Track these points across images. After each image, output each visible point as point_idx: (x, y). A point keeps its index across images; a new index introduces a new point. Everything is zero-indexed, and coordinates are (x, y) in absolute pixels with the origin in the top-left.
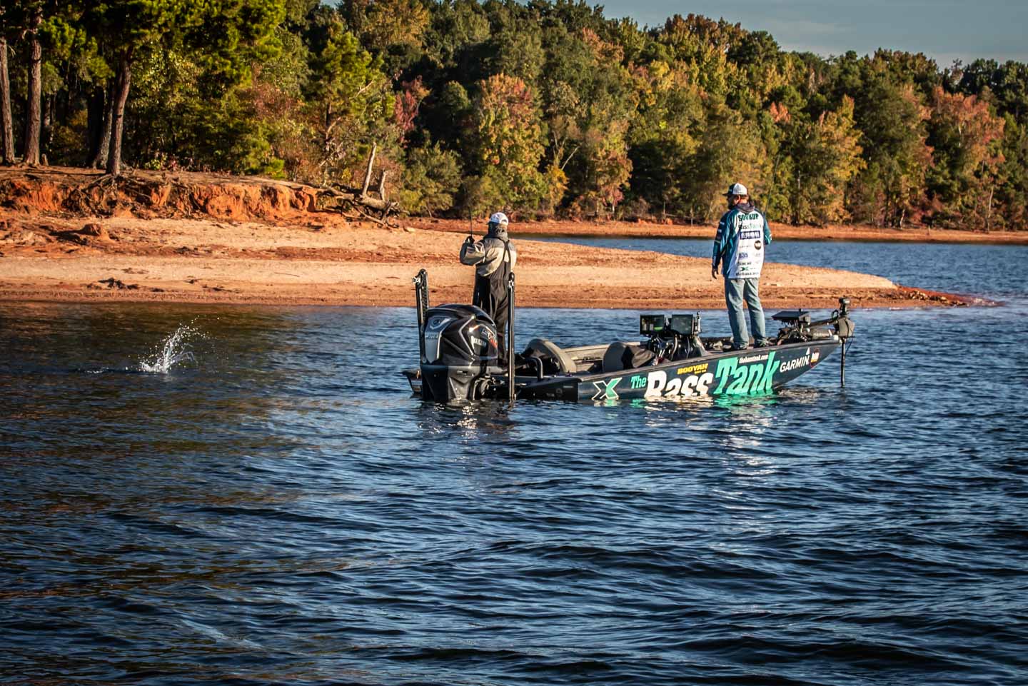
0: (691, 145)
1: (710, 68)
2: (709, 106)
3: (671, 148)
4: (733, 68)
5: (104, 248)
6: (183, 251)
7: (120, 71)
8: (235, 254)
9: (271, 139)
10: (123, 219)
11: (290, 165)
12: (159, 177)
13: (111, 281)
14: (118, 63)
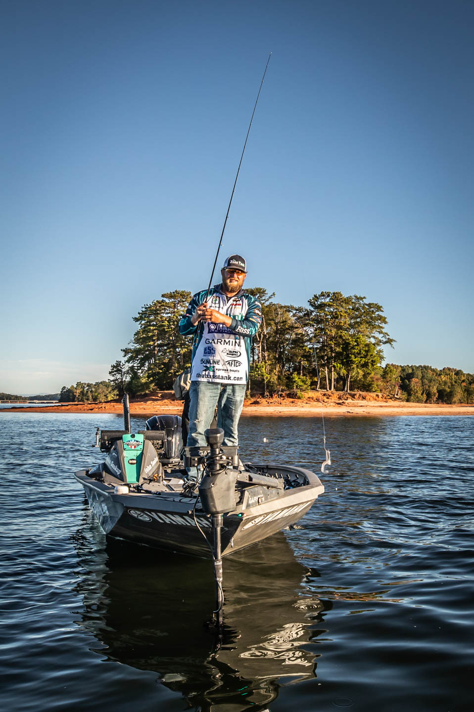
0: (448, 390)
1: (451, 376)
2: (451, 383)
3: (445, 390)
4: (455, 376)
5: (346, 406)
6: (362, 406)
7: (348, 373)
8: (371, 407)
9: (377, 386)
10: (350, 401)
11: (381, 391)
12: (356, 393)
13: (348, 412)
14: (348, 371)
